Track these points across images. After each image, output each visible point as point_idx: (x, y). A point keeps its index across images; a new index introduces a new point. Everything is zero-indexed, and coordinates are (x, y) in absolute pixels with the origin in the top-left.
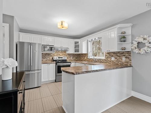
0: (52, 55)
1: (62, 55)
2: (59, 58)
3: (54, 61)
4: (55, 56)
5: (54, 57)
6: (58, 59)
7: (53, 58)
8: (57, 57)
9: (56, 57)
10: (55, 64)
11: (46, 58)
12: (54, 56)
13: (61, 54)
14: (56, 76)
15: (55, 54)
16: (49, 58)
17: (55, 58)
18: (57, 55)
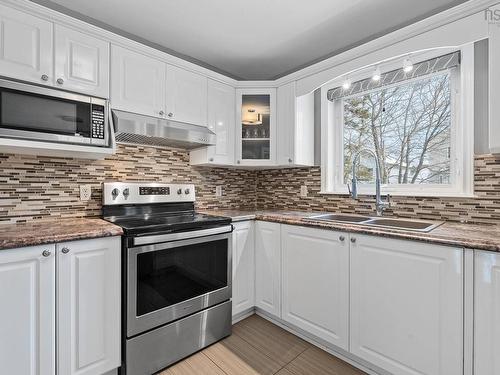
0: (91, 170)
1: (167, 174)
2: (144, 191)
3: (106, 211)
4: (117, 179)
5: (110, 186)
6: (135, 198)
7: (98, 195)
8: (134, 187)
9: (120, 186)
10: (118, 242)
11: (41, 191)
12: (110, 178)
13: (157, 168)
14: (124, 338)
15: (119, 166)
16: (69, 192)
17: (115, 193)
18: (131, 176)
